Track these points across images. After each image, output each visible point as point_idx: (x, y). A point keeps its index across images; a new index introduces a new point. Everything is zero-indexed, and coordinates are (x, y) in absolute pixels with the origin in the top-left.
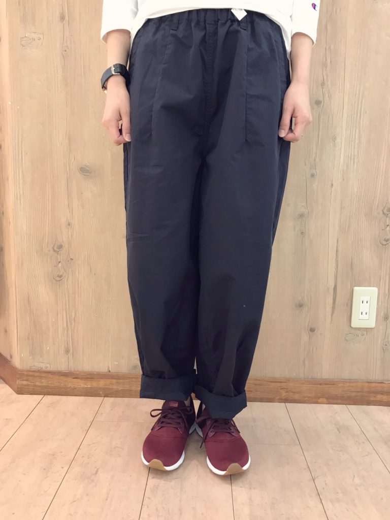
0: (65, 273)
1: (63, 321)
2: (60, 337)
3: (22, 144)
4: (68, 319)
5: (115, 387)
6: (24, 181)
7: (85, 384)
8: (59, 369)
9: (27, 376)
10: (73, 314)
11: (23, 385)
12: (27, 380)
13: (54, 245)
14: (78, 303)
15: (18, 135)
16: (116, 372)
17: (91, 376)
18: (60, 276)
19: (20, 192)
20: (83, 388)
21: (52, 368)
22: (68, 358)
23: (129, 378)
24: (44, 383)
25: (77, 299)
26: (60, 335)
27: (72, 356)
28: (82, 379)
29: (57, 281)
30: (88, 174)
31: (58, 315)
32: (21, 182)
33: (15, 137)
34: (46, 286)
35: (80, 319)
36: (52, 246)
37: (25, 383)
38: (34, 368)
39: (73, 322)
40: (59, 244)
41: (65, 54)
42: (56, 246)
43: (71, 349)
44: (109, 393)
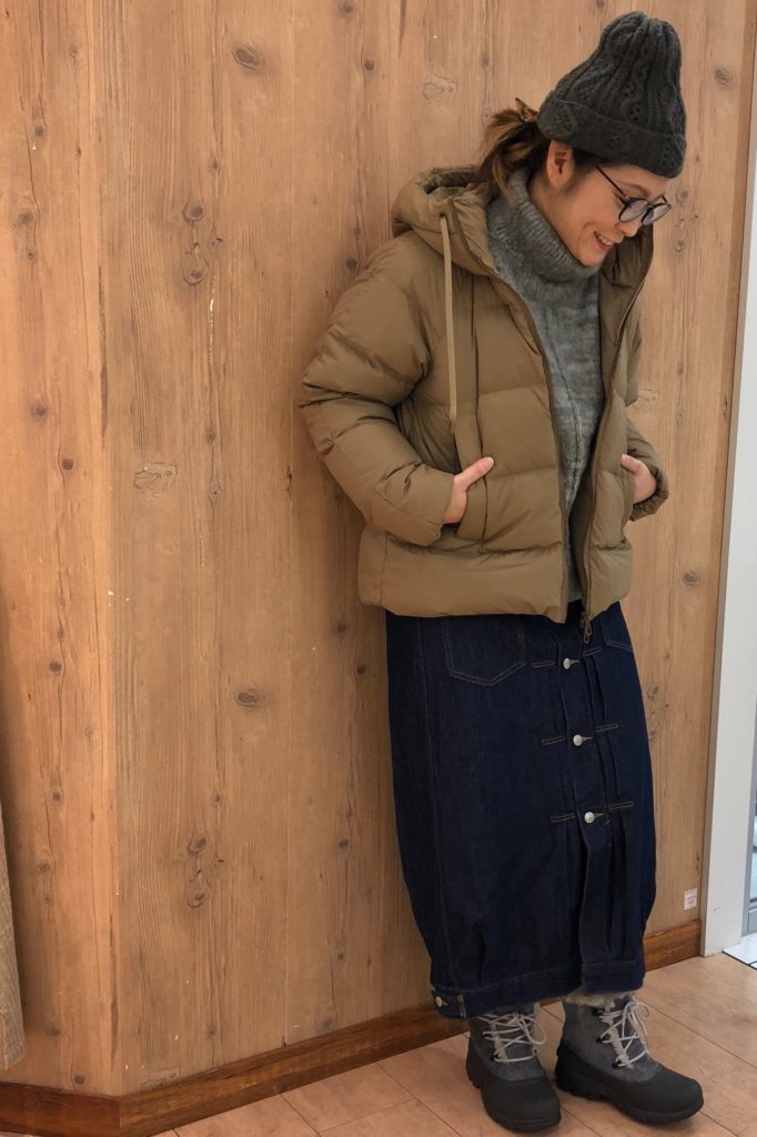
0: (209, 890)
1: (204, 979)
2: (199, 1010)
3: (132, 667)
4: (214, 972)
5: (298, 1069)
6: (136, 734)
7: (248, 1082)
8: (197, 1071)
9: (142, 1102)
10: (223, 960)
11: (132, 1124)
12: (140, 1113)
13: (190, 844)
14: (232, 937)
15: (127, 650)
16: (296, 1041)
17: (256, 1064)
18: (200, 898)
19: (127, 757)
20: (244, 1090)
21: (180, 1073)
22: (213, 1044)
23: (322, 1045)
24: (173, 1104)
25: (230, 931)
26: (199, 1006)
27: (220, 1038)
28: (240, 1074)
29: (193, 907)
30: (252, 703)
31: (195, 969)
32: (130, 737)
33: (121, 655)
34: (173, 923)
35: (235, 967)
36: (186, 845)
37: (137, 1118)
38: (148, 1084)
39: (222, 975)
40: (199, 839)
41: (214, 499)
42: (194, 843)
43: (219, 1025)
44: (288, 1084)
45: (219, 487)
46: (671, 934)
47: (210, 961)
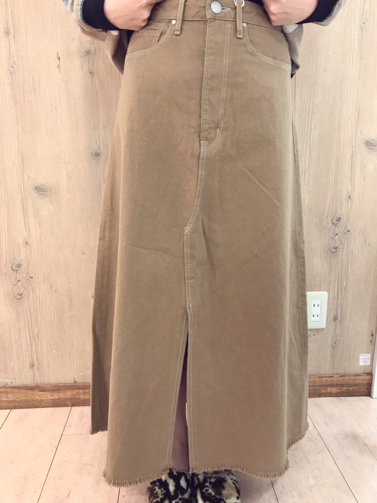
0: (25, 291)
1: (26, 337)
2: (24, 353)
4: (31, 335)
5: (82, 397)
7: (52, 396)
8: (25, 384)
10: (36, 330)
14: (40, 319)
16: (81, 382)
17: (57, 388)
18: (21, 295)
20: (50, 400)
21: (17, 383)
22: (34, 372)
24: (11, 397)
25: (39, 315)
26: (24, 350)
27: (37, 370)
28: (48, 391)
29: (18, 299)
30: (44, 193)
31: (20, 331)
34: (6, 305)
35: (43, 334)
36: (11, 265)
40: (17, 263)
41: (12, 71)
42: (14, 265)
43: (36, 363)
44: (75, 403)
45: (15, 63)
46: (346, 378)
47: (29, 329)
